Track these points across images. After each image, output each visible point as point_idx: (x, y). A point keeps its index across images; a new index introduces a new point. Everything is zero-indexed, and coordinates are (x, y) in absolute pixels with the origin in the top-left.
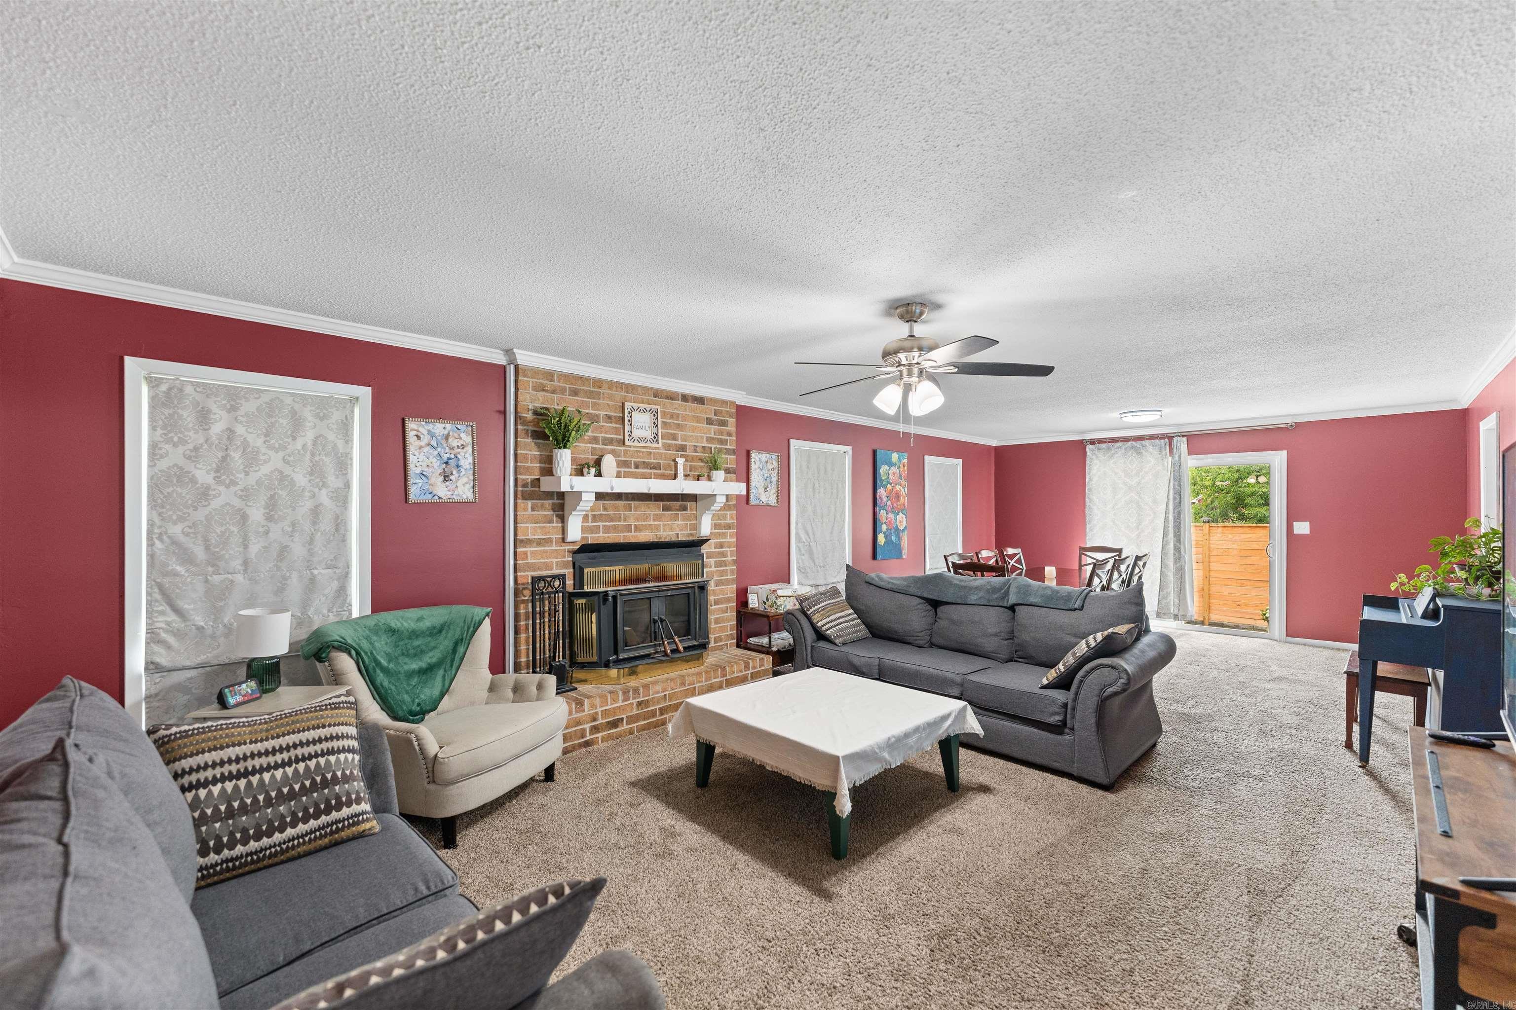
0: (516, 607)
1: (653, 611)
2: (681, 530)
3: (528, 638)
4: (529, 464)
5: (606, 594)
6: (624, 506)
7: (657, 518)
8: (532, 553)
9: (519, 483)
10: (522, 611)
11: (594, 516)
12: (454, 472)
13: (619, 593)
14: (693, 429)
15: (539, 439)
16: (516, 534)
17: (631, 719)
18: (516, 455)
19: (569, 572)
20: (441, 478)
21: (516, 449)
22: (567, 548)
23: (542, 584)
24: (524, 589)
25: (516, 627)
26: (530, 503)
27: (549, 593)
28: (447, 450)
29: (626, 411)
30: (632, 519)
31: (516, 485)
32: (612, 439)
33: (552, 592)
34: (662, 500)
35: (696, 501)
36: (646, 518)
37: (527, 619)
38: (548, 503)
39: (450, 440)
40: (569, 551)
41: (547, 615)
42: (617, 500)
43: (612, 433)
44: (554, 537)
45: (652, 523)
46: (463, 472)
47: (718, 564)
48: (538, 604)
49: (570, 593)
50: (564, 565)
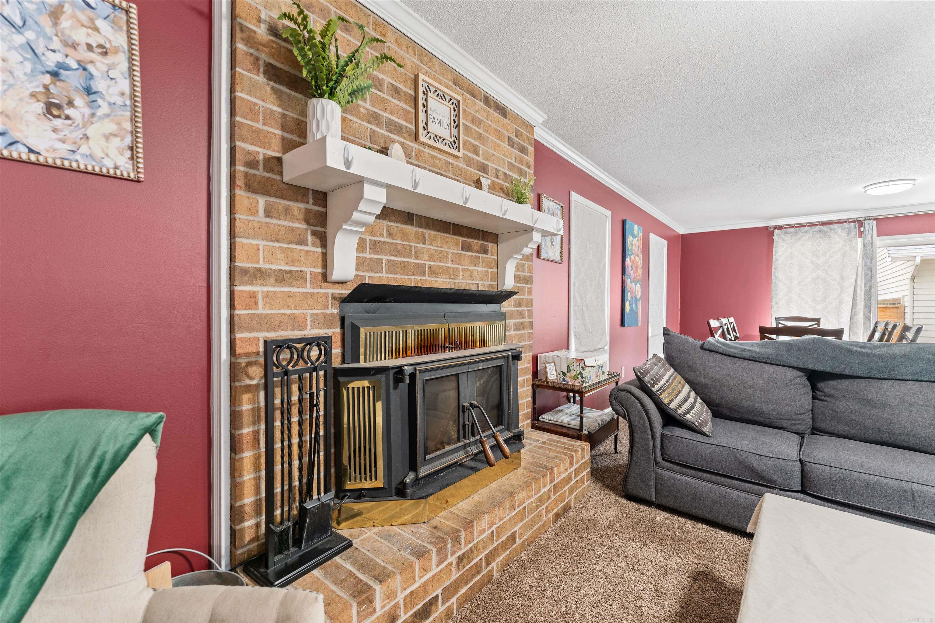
0: (234, 400)
1: (463, 393)
2: (482, 279)
3: (257, 457)
4: (259, 125)
5: (400, 370)
6: (417, 235)
7: (456, 259)
8: (266, 296)
9: (238, 156)
10: (246, 407)
11: (374, 244)
12: (79, 101)
13: (419, 368)
14: (496, 147)
15: (280, 83)
16: (232, 258)
17: (449, 592)
18: (232, 101)
19: (335, 332)
20: (39, 107)
21: (232, 90)
22: (330, 291)
23: (285, 355)
24: (249, 364)
25: (233, 438)
26: (261, 201)
27: (300, 373)
28: (56, 44)
29: (421, 89)
30: (426, 256)
31: (232, 162)
32: (401, 126)
33: (306, 370)
34: (461, 235)
35: (497, 242)
36: (443, 256)
37: (256, 421)
38: (297, 207)
39: (65, 23)
40: (334, 298)
41: (295, 410)
42: (406, 223)
43: (400, 117)
44: (308, 270)
45: (449, 265)
46: (104, 109)
47: (518, 327)
48: (278, 391)
49: (335, 369)
50: (327, 321)
